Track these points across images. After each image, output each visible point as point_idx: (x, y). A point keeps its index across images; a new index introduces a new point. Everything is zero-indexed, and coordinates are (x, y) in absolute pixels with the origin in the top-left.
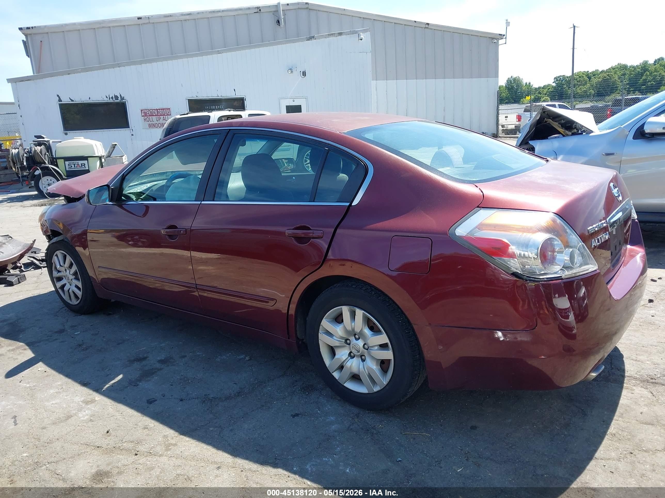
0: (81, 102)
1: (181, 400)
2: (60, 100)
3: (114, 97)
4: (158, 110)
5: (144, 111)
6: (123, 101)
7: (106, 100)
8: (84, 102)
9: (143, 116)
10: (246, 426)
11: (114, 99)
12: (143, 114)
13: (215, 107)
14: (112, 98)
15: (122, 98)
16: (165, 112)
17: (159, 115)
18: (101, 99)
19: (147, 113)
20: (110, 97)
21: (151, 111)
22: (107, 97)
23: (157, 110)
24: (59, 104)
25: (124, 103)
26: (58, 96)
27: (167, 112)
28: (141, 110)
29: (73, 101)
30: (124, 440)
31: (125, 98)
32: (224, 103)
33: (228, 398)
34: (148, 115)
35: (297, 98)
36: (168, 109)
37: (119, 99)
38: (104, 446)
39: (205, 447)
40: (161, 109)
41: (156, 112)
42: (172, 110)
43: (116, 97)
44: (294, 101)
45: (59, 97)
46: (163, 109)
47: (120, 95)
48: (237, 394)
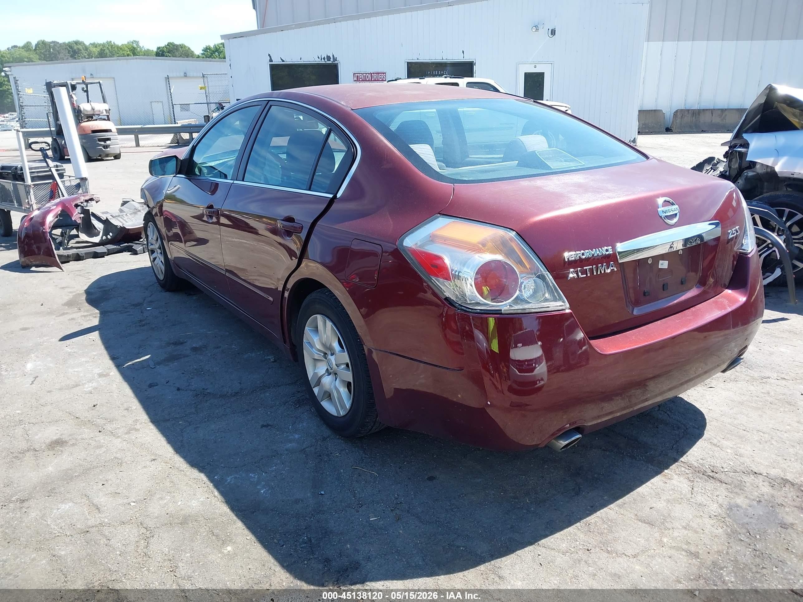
0: (291, 63)
1: (178, 389)
2: (271, 60)
3: (326, 57)
4: (373, 74)
5: (357, 75)
6: (336, 62)
7: (318, 61)
8: (295, 63)
9: (355, 81)
10: (213, 426)
11: (326, 60)
12: (355, 79)
13: (438, 73)
14: (324, 59)
15: (335, 59)
16: (380, 77)
17: (373, 80)
18: (313, 60)
19: (360, 77)
20: (322, 58)
21: (365, 75)
22: (319, 58)
23: (371, 74)
24: (270, 64)
25: (336, 65)
26: (269, 55)
27: (382, 77)
28: (354, 74)
29: (283, 61)
30: (101, 417)
31: (337, 59)
32: (449, 68)
33: (223, 396)
34: (361, 80)
35: (540, 63)
36: (383, 73)
37: (332, 60)
38: (82, 418)
39: (159, 438)
40: (376, 73)
41: (369, 76)
42: (387, 75)
43: (329, 58)
44: (535, 67)
45: (270, 57)
46: (378, 73)
47: (333, 55)
48: (234, 394)
